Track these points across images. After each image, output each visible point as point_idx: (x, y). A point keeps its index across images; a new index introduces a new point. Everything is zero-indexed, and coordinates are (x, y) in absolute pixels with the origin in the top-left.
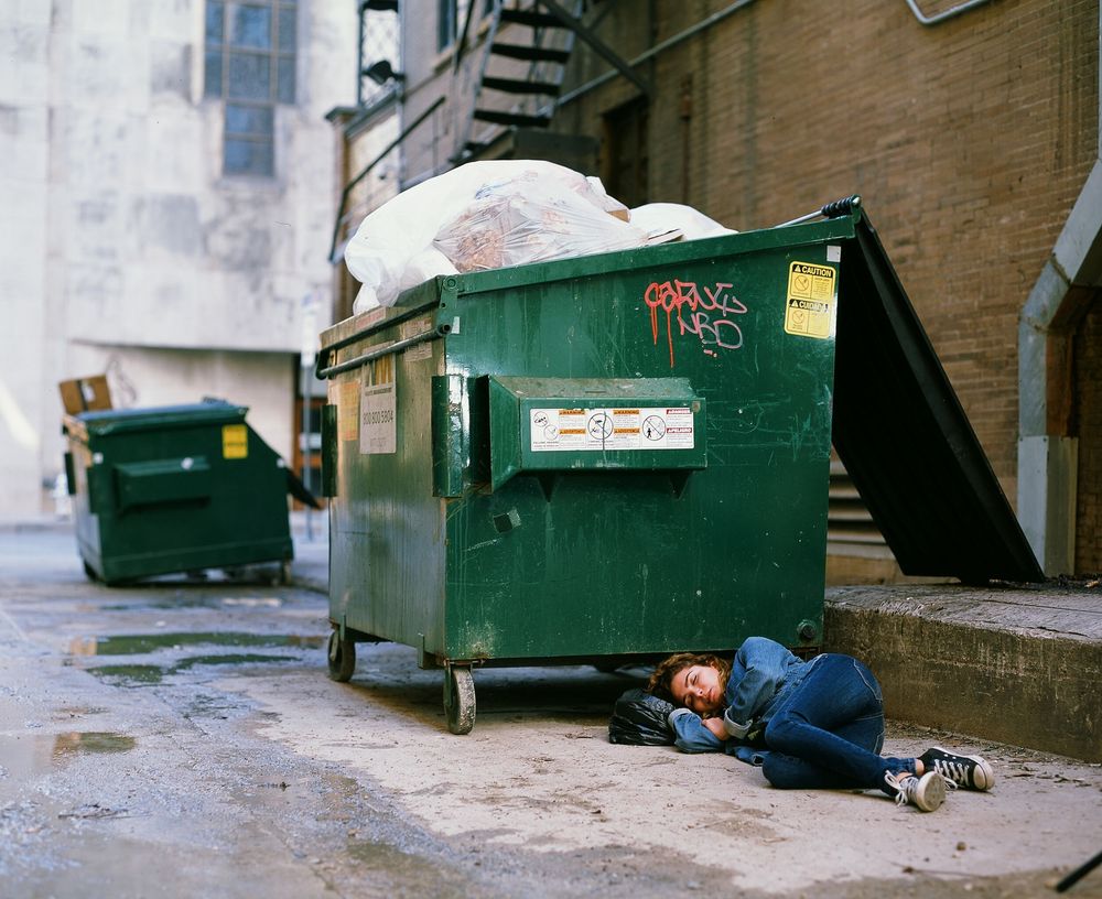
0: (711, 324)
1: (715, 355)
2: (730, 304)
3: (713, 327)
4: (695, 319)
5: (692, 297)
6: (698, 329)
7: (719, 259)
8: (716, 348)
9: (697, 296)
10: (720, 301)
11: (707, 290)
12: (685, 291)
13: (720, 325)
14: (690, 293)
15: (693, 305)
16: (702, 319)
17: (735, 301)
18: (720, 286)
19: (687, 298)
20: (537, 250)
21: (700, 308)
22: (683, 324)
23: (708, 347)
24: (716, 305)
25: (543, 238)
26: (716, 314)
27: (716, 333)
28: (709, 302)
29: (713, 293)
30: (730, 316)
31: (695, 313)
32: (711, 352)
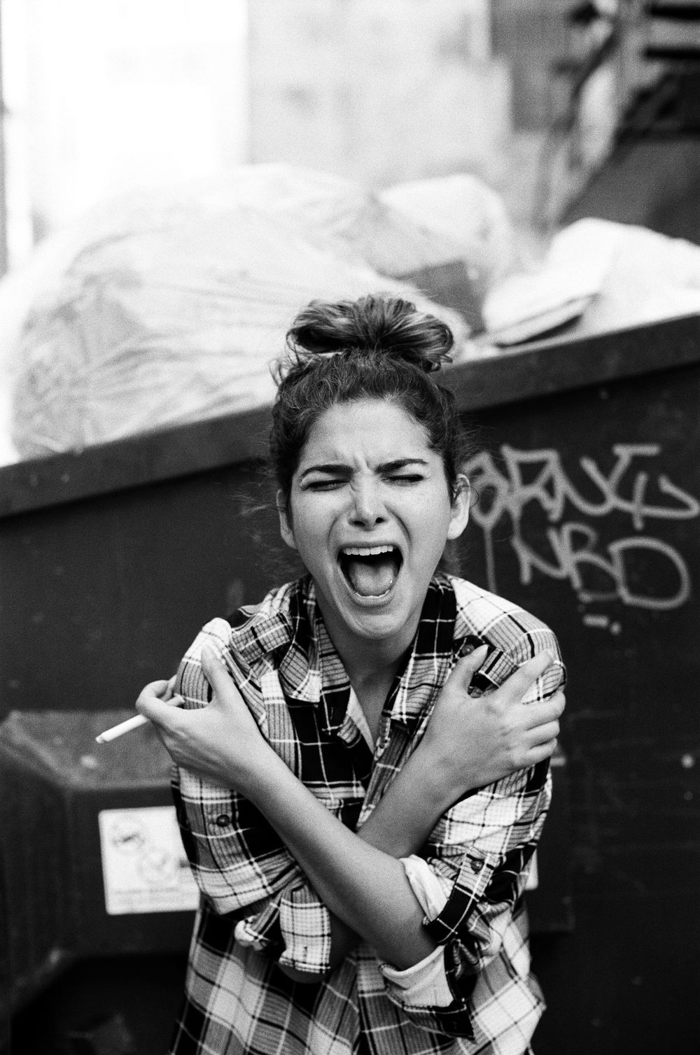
0: (602, 549)
1: (616, 628)
2: (654, 496)
3: (608, 557)
4: (561, 543)
5: (550, 487)
6: (568, 562)
7: (618, 386)
8: (614, 610)
9: (563, 486)
10: (625, 490)
11: (590, 467)
12: (530, 473)
13: (627, 553)
14: (543, 478)
15: (554, 508)
16: (578, 541)
17: (667, 486)
18: (624, 453)
19: (536, 490)
20: (153, 401)
21: (570, 512)
22: (526, 558)
23: (594, 609)
24: (613, 502)
25: (167, 371)
26: (618, 524)
27: (617, 571)
28: (596, 496)
29: (606, 470)
30: (654, 527)
31: (558, 526)
32: (602, 621)
